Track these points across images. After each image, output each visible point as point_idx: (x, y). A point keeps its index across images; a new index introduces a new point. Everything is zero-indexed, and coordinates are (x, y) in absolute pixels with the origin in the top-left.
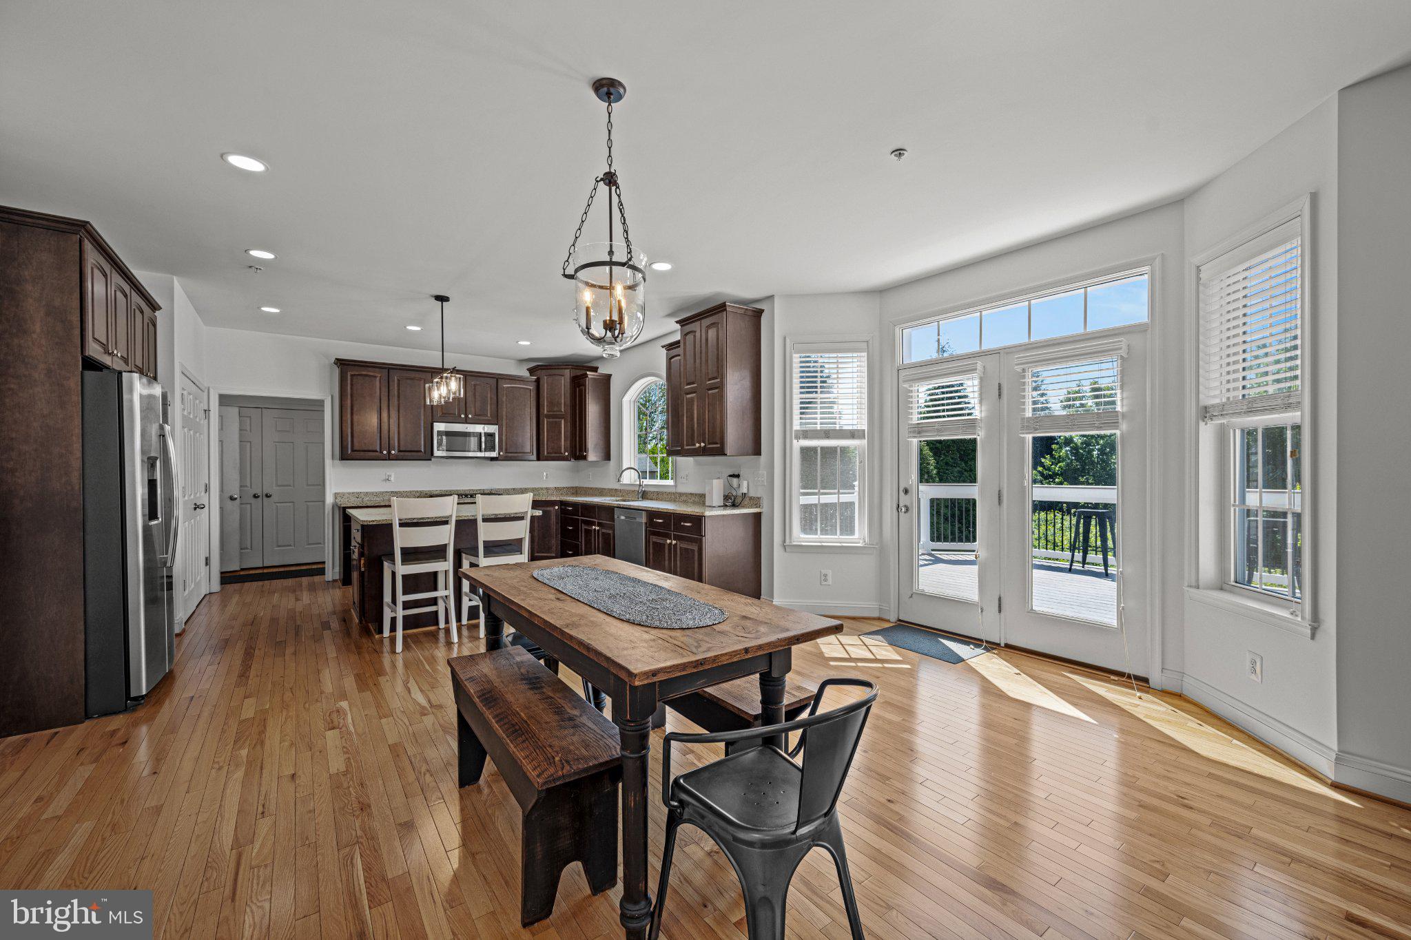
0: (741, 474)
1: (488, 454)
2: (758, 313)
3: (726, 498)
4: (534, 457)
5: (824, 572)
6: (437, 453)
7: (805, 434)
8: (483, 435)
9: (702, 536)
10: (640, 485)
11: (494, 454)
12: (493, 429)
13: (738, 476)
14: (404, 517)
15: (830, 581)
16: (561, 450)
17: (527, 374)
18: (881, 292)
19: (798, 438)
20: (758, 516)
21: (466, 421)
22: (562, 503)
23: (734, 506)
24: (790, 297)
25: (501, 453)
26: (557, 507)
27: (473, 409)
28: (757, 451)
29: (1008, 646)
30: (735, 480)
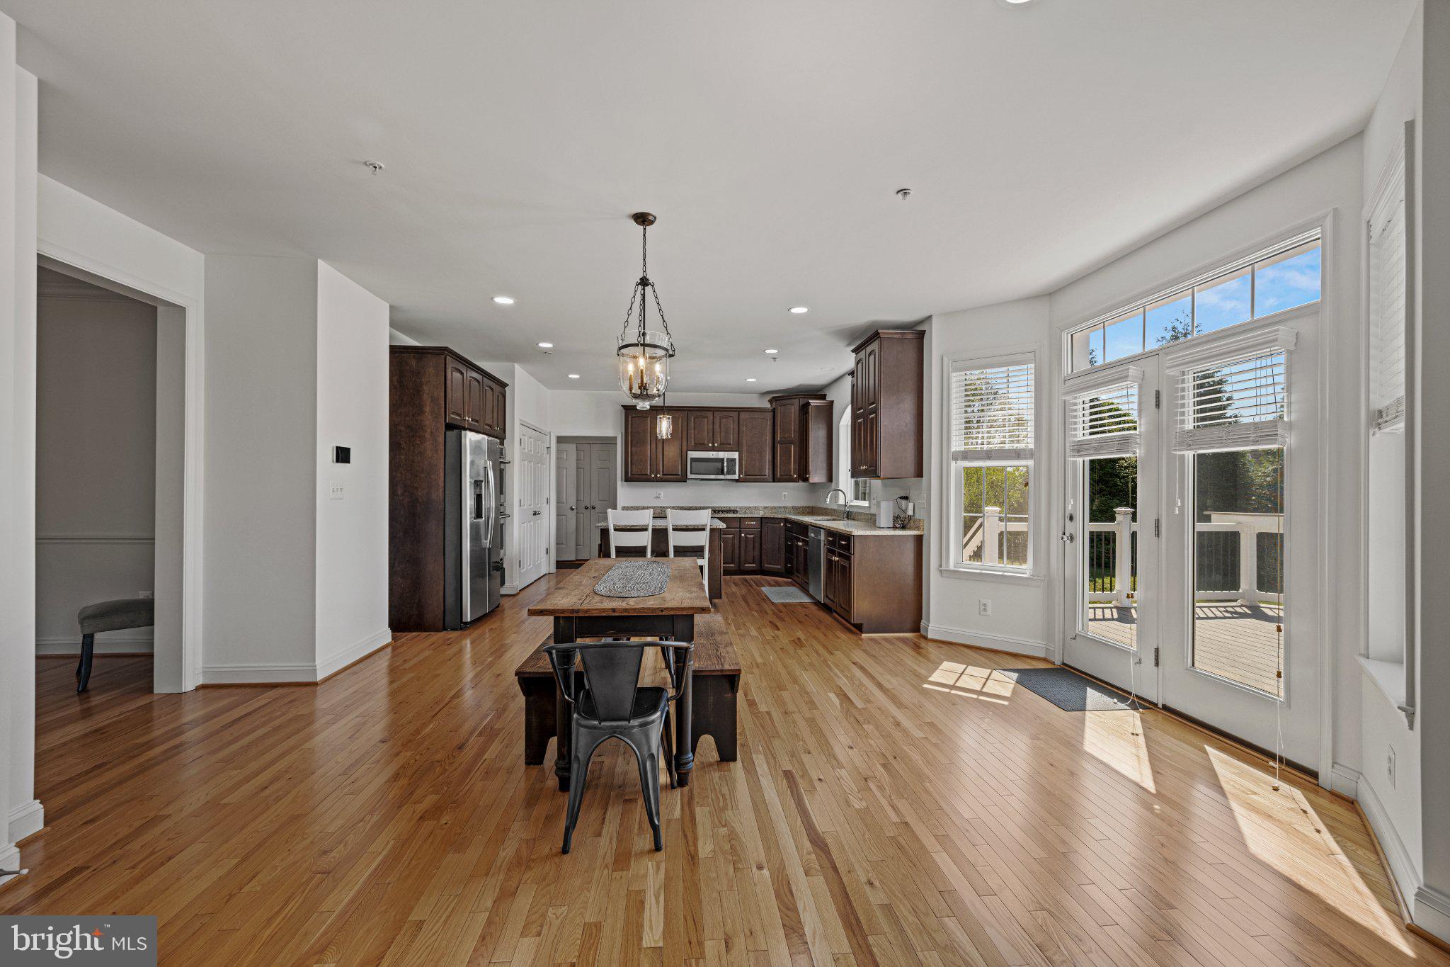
0: (911, 496)
1: (729, 477)
2: (921, 335)
3: (896, 518)
4: (771, 480)
5: (983, 601)
6: (689, 476)
7: (965, 455)
8: (725, 460)
9: (851, 554)
10: (846, 505)
11: (736, 477)
12: (736, 455)
13: (906, 498)
14: (618, 524)
15: (989, 612)
16: (791, 472)
17: (768, 405)
18: (1050, 294)
19: (955, 459)
20: (919, 539)
21: (713, 449)
22: (786, 520)
23: (903, 527)
24: (950, 314)
25: (741, 476)
26: (782, 524)
27: (719, 439)
28: (919, 473)
29: (1165, 708)
30: (904, 502)
